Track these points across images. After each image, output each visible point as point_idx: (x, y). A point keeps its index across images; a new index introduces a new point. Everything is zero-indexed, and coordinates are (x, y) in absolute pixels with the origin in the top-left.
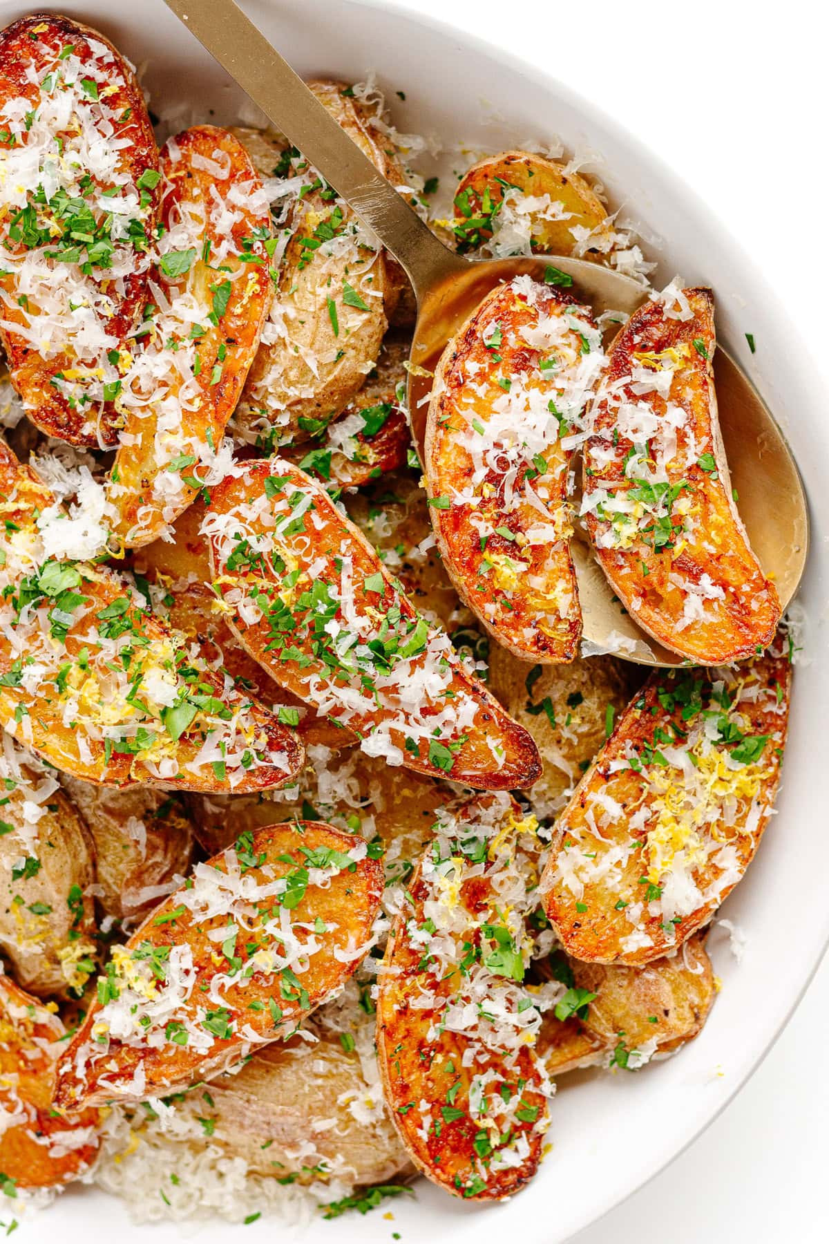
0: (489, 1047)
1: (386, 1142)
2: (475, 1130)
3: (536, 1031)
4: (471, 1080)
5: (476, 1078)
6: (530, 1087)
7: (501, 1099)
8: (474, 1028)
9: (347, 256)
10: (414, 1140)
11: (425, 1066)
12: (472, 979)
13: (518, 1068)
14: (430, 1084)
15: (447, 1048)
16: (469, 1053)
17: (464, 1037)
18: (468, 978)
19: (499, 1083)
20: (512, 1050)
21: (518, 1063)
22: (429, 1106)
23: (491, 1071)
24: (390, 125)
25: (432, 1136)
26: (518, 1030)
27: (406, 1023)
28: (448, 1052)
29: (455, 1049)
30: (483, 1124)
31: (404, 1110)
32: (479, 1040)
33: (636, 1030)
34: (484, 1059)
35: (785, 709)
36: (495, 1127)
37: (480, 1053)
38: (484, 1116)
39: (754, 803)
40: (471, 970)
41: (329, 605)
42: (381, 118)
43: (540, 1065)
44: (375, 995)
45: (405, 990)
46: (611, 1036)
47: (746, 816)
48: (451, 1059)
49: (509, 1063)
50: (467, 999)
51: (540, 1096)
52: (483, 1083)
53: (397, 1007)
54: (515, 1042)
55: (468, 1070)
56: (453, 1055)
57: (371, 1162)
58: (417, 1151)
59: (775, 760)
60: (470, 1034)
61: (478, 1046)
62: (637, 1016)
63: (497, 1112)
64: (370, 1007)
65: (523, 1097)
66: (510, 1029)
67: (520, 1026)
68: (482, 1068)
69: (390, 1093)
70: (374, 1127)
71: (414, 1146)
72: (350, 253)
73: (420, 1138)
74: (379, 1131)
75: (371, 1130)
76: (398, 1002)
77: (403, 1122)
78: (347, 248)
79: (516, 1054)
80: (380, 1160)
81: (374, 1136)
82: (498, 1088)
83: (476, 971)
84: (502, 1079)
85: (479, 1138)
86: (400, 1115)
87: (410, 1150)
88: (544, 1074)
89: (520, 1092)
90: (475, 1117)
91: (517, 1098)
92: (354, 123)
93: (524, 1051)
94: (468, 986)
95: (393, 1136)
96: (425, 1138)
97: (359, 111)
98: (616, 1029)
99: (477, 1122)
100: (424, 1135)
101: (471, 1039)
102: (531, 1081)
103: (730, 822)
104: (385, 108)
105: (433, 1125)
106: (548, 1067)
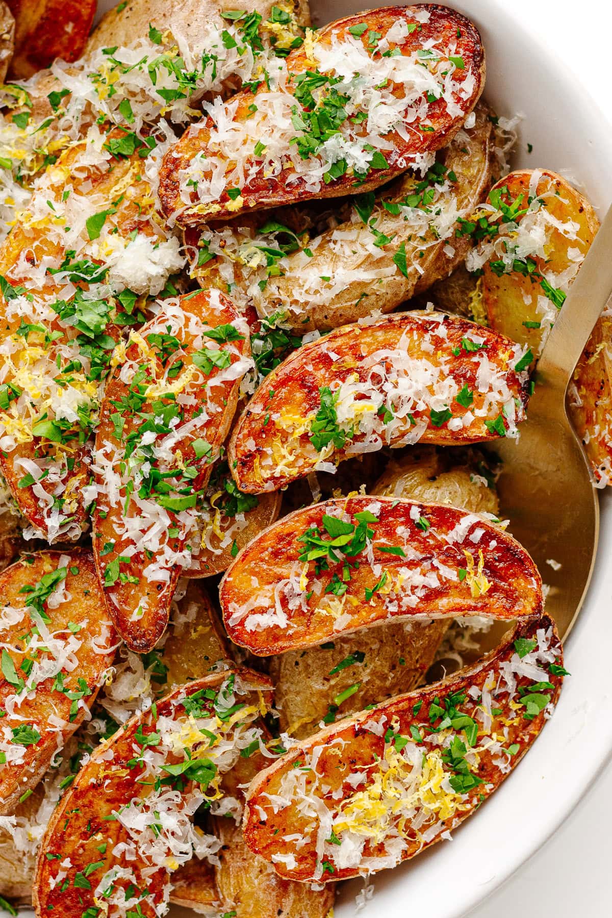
0: (140, 852)
1: (26, 870)
2: (90, 904)
3: (182, 863)
4: (111, 867)
5: (116, 868)
6: (150, 900)
7: (124, 894)
8: (138, 832)
9: (417, 228)
10: (44, 882)
11: (85, 836)
12: (160, 795)
13: (151, 881)
14: (81, 851)
15: (110, 833)
16: (122, 846)
17: (127, 834)
18: (157, 794)
19: (130, 882)
20: (155, 865)
21: (153, 877)
22: (70, 866)
23: (130, 870)
24: (508, 163)
25: (58, 888)
26: (169, 853)
27: (94, 796)
28: (109, 837)
29: (115, 838)
30: (98, 903)
31: (50, 857)
32: (136, 842)
33: (250, 910)
34: (130, 858)
35: (508, 771)
36: (106, 911)
37: (130, 851)
38: (104, 899)
39: (440, 822)
40: (164, 789)
41: (164, 424)
42: (505, 153)
43: (168, 889)
44: (84, 762)
45: (108, 772)
46: (230, 902)
47: (429, 826)
48: (107, 842)
49: (147, 872)
50: (147, 808)
51: (152, 910)
52: (119, 875)
53: (93, 780)
54: (161, 861)
55: (115, 858)
56: (110, 841)
57: (6, 877)
58: (40, 892)
59: (475, 801)
60: (133, 834)
61: (133, 846)
62: (257, 901)
63: (115, 902)
64: (76, 767)
65: (140, 904)
66: (165, 849)
67: (173, 850)
68: (124, 863)
69: (49, 838)
70: (24, 854)
71: (40, 887)
72: (421, 227)
73: (48, 884)
74: (25, 859)
75: (21, 855)
76: (97, 778)
77: (44, 865)
78: (421, 222)
79: (156, 869)
80: (13, 880)
81: (20, 860)
82: (127, 885)
83: (166, 792)
84: (135, 882)
85: (90, 911)
86: (46, 858)
87: (36, 888)
88: (166, 897)
89: (141, 899)
90: (96, 895)
91: (135, 901)
92: (484, 142)
93: (162, 871)
94: (155, 799)
95: (32, 869)
96: (52, 886)
97: (493, 137)
98: (237, 899)
99: (95, 899)
100: (53, 883)
101: (131, 839)
102: (154, 895)
103: (415, 826)
104: (512, 148)
105: (64, 881)
106: (173, 894)
